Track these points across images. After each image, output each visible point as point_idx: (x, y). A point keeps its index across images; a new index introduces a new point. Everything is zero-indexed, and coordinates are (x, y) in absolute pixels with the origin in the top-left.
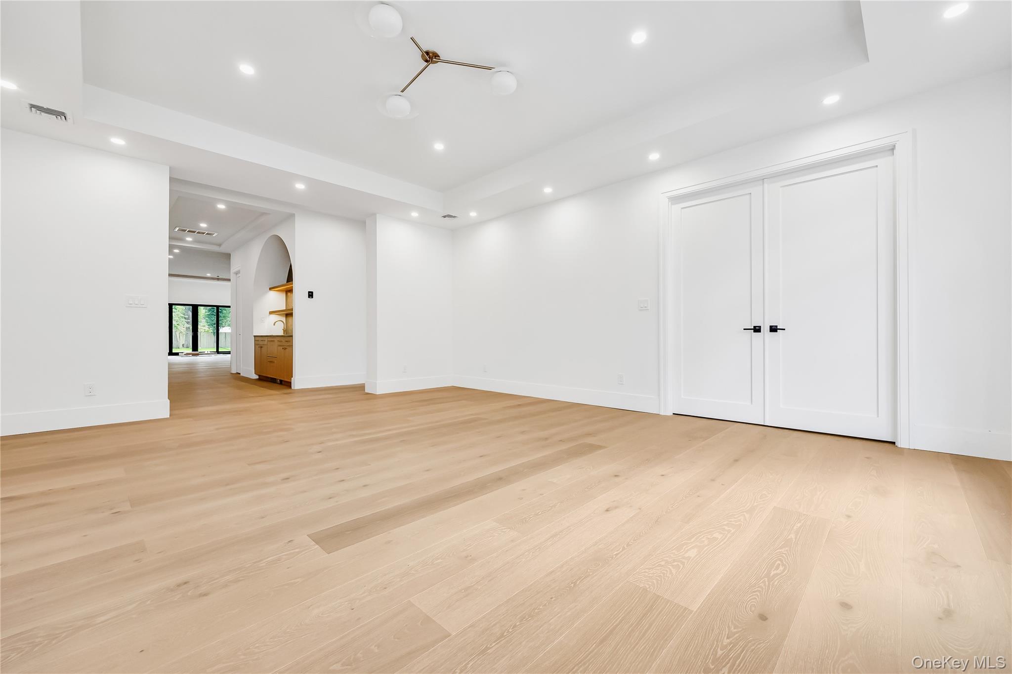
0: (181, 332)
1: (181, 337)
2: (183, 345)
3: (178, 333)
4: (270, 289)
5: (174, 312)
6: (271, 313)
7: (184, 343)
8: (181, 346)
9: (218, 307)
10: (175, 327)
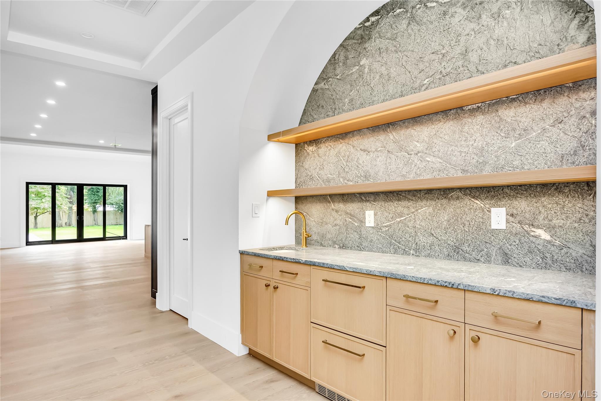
0: (65, 212)
1: (64, 215)
2: (66, 223)
3: (61, 213)
4: (270, 137)
5: (58, 192)
6: (271, 194)
7: (66, 221)
8: (64, 224)
9: (105, 186)
10: (59, 206)
